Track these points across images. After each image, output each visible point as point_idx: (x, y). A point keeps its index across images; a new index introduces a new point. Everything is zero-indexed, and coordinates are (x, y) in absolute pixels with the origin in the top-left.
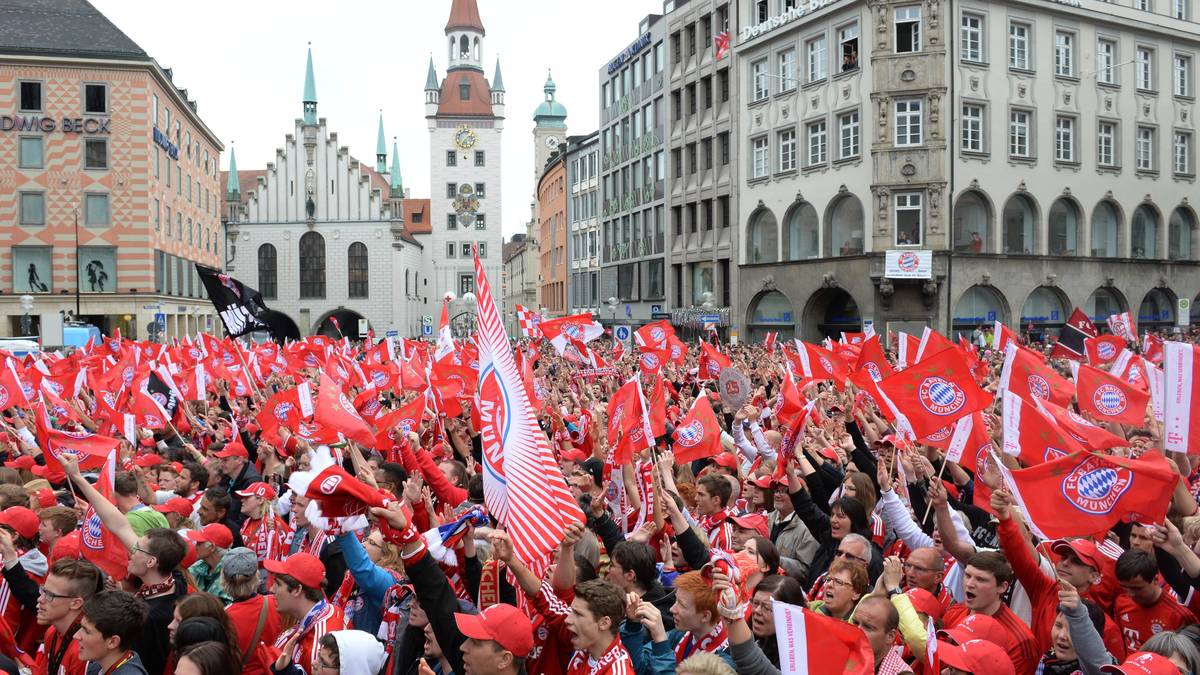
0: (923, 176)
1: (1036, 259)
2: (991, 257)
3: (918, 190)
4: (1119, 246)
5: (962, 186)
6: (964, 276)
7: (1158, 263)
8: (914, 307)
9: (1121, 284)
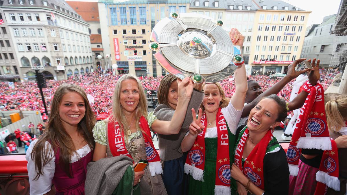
0: (60, 55)
1: (74, 65)
2: (69, 66)
3: (59, 57)
4: (82, 62)
5: (64, 56)
6: (68, 68)
7: (86, 64)
8: (61, 73)
9: (83, 67)
